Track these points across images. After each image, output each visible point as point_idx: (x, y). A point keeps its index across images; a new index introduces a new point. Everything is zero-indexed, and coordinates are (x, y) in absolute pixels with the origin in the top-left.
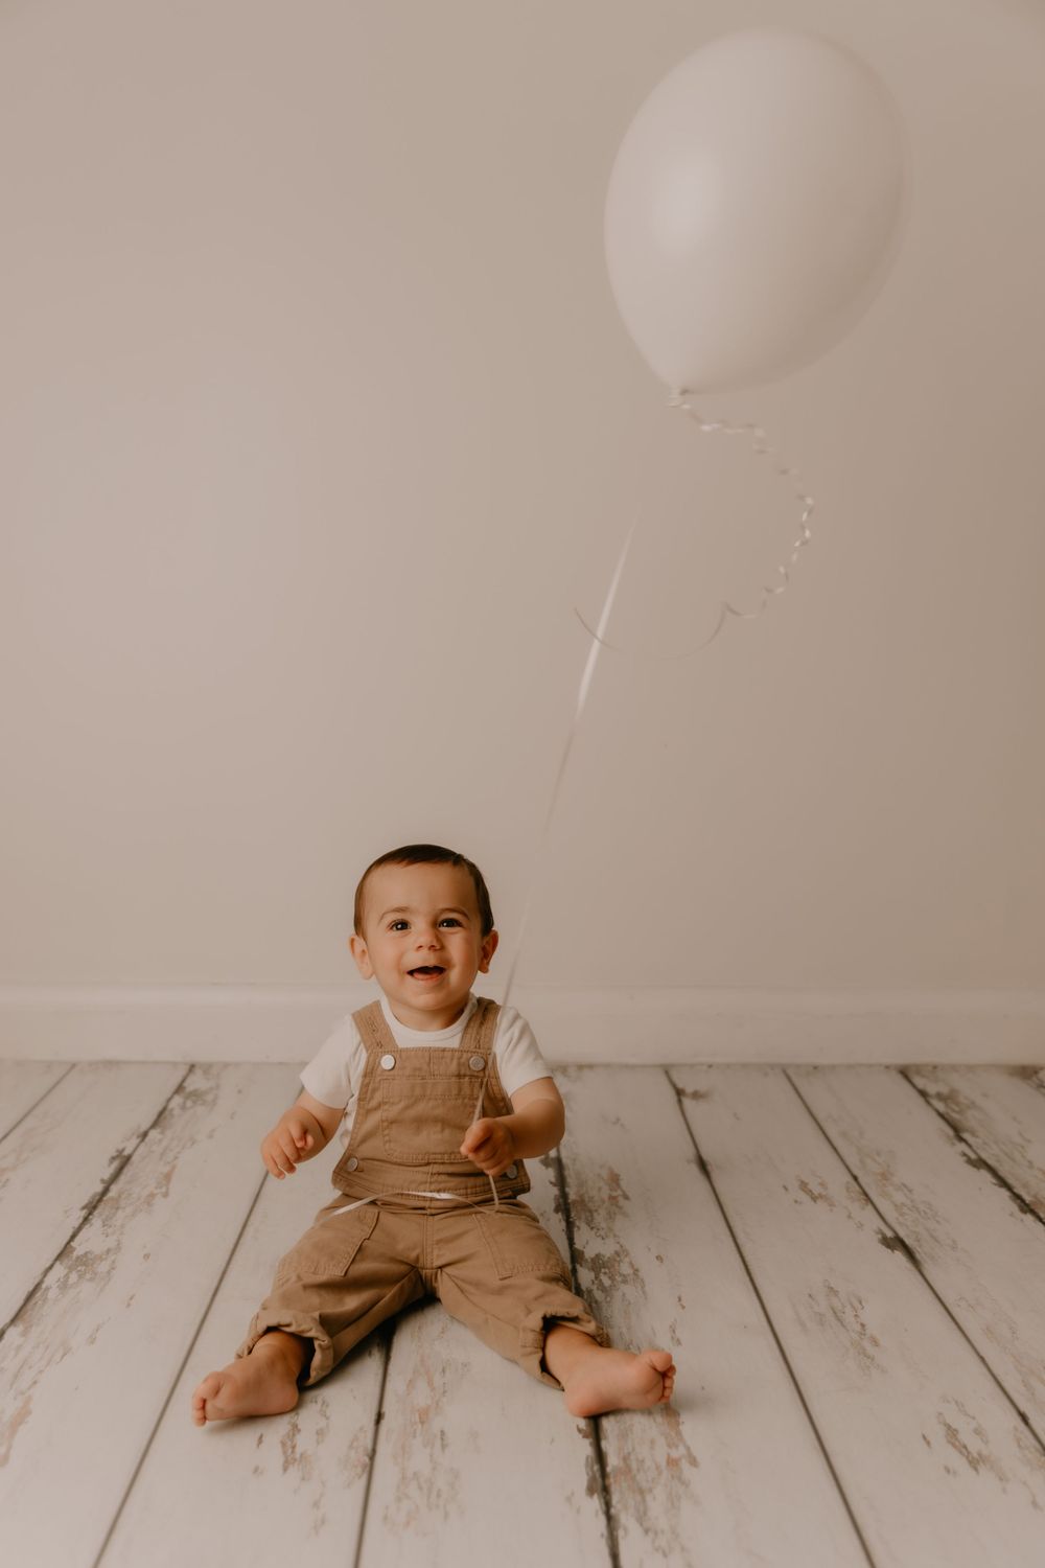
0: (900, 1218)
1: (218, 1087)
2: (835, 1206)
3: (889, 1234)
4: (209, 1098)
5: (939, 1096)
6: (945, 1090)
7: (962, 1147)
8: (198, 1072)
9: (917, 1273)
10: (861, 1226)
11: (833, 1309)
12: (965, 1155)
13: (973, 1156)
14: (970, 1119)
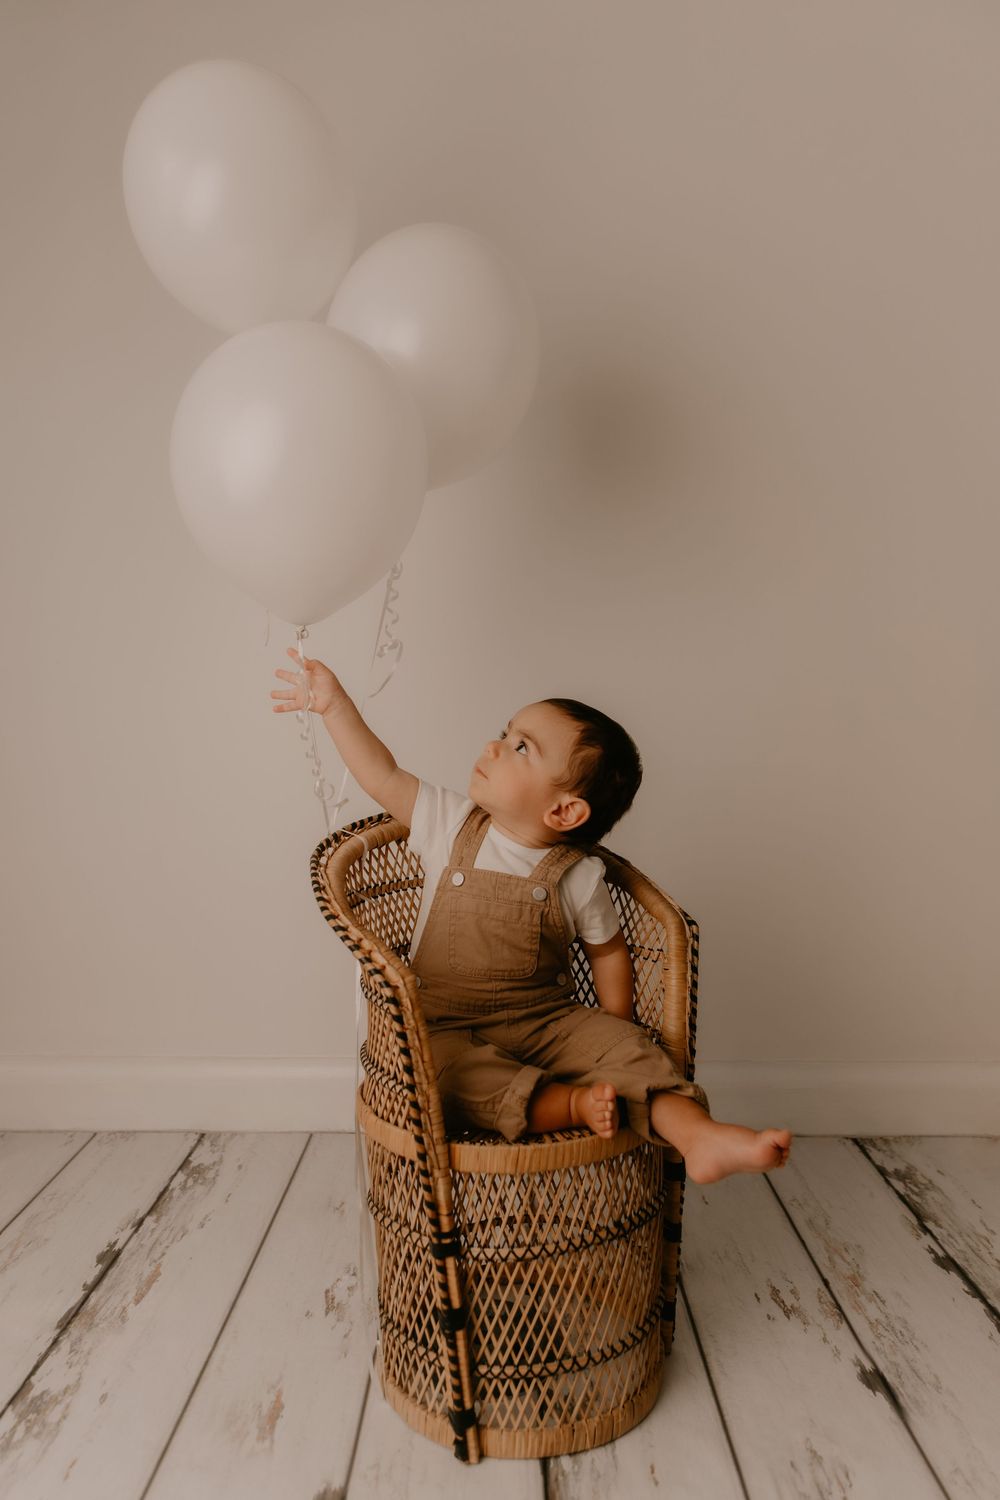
0: (878, 1343)
1: (221, 1160)
2: (809, 1324)
3: (868, 1367)
4: (210, 1175)
5: (897, 1173)
6: (902, 1167)
7: (927, 1240)
8: (206, 1142)
9: (903, 1428)
10: (837, 1353)
11: (818, 1485)
12: (932, 1251)
13: (941, 1253)
14: (931, 1203)
